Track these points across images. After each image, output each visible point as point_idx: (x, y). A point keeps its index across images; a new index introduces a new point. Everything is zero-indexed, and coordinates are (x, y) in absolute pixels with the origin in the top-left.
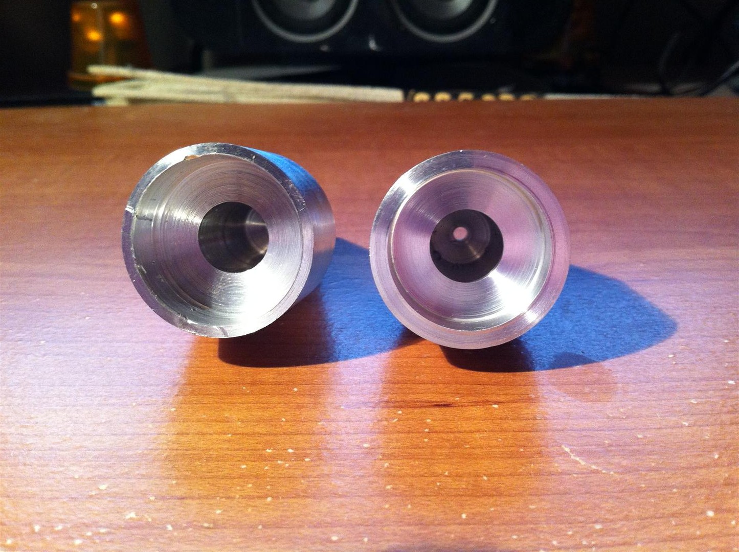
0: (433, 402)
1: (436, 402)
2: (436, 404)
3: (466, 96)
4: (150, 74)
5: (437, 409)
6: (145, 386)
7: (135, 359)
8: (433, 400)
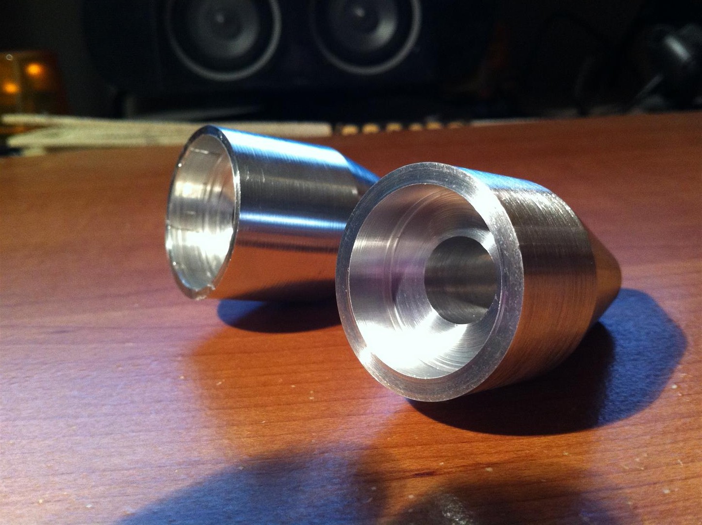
0: (412, 471)
1: (416, 470)
2: (416, 472)
3: (394, 127)
4: (67, 121)
5: (419, 479)
6: (53, 475)
7: (43, 441)
8: (412, 468)
